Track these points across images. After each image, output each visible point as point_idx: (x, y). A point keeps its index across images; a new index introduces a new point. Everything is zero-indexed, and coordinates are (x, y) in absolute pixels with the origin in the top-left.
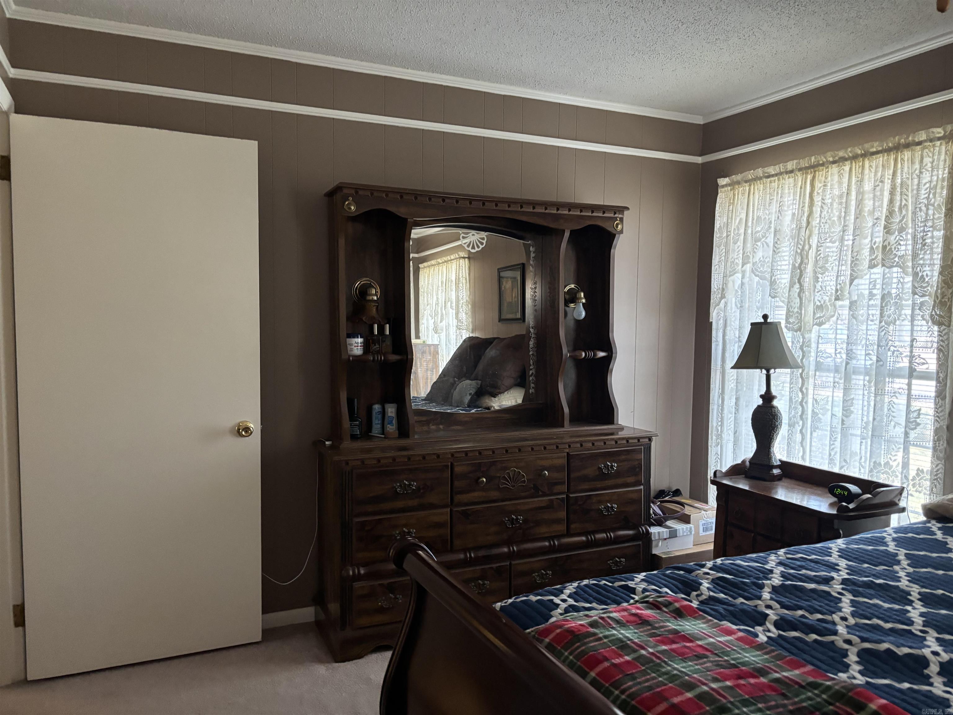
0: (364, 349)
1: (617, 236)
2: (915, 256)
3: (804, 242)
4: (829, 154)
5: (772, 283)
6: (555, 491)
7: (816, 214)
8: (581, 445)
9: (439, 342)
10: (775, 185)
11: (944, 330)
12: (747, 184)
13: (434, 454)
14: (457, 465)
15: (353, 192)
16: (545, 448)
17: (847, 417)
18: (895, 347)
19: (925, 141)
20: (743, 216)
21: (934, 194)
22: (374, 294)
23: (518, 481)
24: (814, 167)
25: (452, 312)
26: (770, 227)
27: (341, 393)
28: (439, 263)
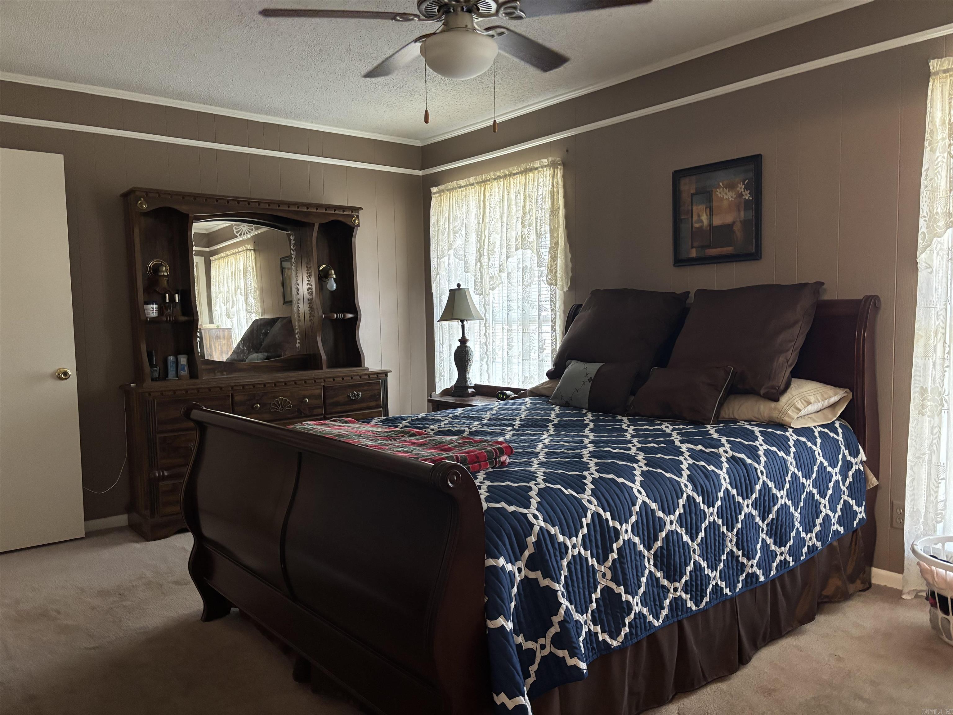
0: (158, 313)
1: (355, 228)
2: (537, 241)
3: (481, 233)
4: (492, 173)
5: (466, 262)
6: (315, 413)
7: (487, 215)
8: (334, 380)
9: (232, 326)
10: (464, 193)
11: (553, 288)
12: (448, 193)
13: (218, 387)
14: (237, 395)
15: (144, 194)
16: (305, 382)
17: (509, 349)
18: (532, 301)
19: (539, 167)
20: (447, 215)
21: (545, 202)
22: (165, 271)
23: (285, 406)
24: (485, 182)
25: (241, 298)
26: (463, 223)
27: (142, 346)
28: (228, 255)
